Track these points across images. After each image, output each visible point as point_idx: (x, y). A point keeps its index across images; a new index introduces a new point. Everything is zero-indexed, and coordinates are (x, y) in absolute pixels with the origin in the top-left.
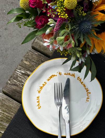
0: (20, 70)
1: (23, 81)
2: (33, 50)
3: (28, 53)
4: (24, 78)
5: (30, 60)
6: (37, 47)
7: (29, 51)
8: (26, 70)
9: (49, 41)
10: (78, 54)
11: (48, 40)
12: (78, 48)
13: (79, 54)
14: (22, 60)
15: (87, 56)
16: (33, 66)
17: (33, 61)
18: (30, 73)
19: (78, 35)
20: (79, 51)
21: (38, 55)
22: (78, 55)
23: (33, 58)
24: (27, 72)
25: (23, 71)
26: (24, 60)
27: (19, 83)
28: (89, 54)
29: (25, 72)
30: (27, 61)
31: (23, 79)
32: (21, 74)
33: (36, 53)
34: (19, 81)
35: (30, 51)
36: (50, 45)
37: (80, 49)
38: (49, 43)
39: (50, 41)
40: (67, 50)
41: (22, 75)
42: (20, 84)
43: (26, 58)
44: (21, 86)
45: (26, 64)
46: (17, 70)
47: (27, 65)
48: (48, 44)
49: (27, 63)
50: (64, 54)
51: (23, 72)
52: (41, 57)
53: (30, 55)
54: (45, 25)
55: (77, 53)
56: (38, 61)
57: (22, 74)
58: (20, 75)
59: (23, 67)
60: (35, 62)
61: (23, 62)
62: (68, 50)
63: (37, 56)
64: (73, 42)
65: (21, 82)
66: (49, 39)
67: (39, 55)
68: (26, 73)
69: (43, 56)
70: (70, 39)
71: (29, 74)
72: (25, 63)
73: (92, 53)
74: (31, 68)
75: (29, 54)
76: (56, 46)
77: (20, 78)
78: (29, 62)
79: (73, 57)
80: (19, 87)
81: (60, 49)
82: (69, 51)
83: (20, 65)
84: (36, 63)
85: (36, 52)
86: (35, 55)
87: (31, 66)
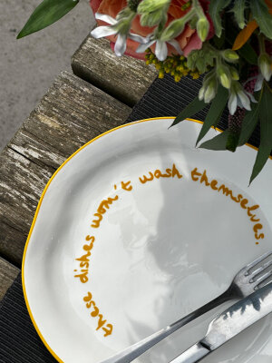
0: (24, 146)
1: (33, 187)
2: (74, 79)
3: (55, 87)
4: (36, 177)
5: (64, 113)
6: (92, 68)
7: (62, 79)
8: (46, 146)
9: (112, 22)
10: (225, 76)
11: (114, 18)
12: (224, 54)
13: (230, 75)
14: (35, 112)
15: (259, 86)
16: (73, 135)
17: (74, 118)
18: (58, 159)
20: (230, 64)
21: (93, 95)
22: (225, 81)
23: (74, 105)
24: (48, 154)
25: (34, 150)
26: (41, 111)
27: (18, 194)
28: (268, 79)
29: (42, 154)
30: (50, 115)
31: (35, 179)
32: (27, 162)
33: (86, 89)
34: (20, 188)
35: (66, 81)
36: (115, 36)
37: (234, 57)
38: (112, 27)
40: (182, 58)
41: (29, 165)
42: (20, 199)
43: (50, 105)
44: (24, 205)
45: (47, 126)
46: (13, 146)
47: (52, 129)
48: (112, 32)
49: (50, 124)
50: (173, 74)
51: (35, 155)
52: (104, 104)
53: (65, 94)
55: (221, 71)
56: (90, 117)
57: (32, 160)
58: (22, 164)
59: (36, 137)
60: (79, 121)
61: (37, 119)
62: (186, 60)
63: (90, 100)
64: (202, 23)
65: (26, 191)
66: (118, 16)
67: (96, 96)
68: (46, 160)
69: (112, 99)
70: (193, 9)
71: (56, 162)
72: (42, 124)
74: (64, 141)
75: (62, 92)
76: (141, 44)
77: (24, 174)
78: (59, 119)
79: (206, 89)
80: (18, 208)
81: (157, 52)
82: (188, 64)
83: (25, 130)
84: (83, 124)
85: (87, 86)
86: (80, 95)
87: (65, 136)
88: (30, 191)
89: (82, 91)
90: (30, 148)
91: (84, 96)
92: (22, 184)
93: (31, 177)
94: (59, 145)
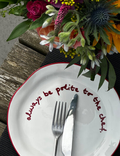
0: (3, 74)
1: (8, 91)
2: (21, 45)
3: (13, 49)
4: (9, 87)
5: (18, 60)
6: (27, 40)
8: (12, 74)
10: (90, 55)
13: (92, 55)
14: (6, 60)
15: (102, 57)
16: (22, 69)
17: (22, 62)
18: (17, 79)
19: (91, 30)
20: (92, 51)
21: (29, 51)
22: (90, 57)
23: (21, 57)
24: (13, 77)
25: (7, 76)
26: (9, 60)
27: (2, 94)
28: (106, 54)
29: (10, 77)
30: (12, 61)
31: (9, 88)
32: (5, 81)
33: (26, 49)
34: (3, 92)
35: (17, 46)
39: (49, 38)
41: (6, 82)
42: (4, 96)
43: (12, 57)
44: (5, 99)
45: (11, 65)
47: (13, 67)
48: (47, 42)
49: (13, 65)
51: (8, 78)
53: (18, 52)
54: (41, 15)
56: (29, 61)
57: (7, 80)
58: (3, 82)
59: (7, 70)
60: (24, 63)
62: (75, 50)
63: (28, 54)
64: (83, 40)
65: (6, 93)
67: (30, 52)
68: (12, 80)
69: (37, 53)
70: (79, 35)
72: (9, 65)
73: (111, 53)
74: (19, 71)
75: (16, 51)
76: (58, 45)
77: (4, 86)
78: (16, 63)
79: (83, 60)
80: (3, 100)
81: (65, 48)
83: (2, 68)
84: (26, 64)
85: (26, 48)
86: (24, 52)
87: (19, 69)
88: (7, 93)
89: (24, 50)
90: (5, 75)
91: (25, 52)
92: (4, 90)
93: (7, 87)
94: (17, 73)
